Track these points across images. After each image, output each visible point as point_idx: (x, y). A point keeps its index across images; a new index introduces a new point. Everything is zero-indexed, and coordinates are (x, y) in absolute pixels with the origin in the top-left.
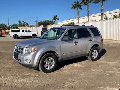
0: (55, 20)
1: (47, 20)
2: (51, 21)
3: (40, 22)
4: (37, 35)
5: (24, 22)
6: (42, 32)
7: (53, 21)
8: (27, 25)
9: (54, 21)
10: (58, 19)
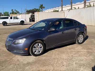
1: (35, 9)
2: (38, 9)
3: (28, 10)
4: (25, 21)
5: (16, 10)
6: (30, 18)
7: (39, 9)
8: (18, 13)
10: (44, 8)
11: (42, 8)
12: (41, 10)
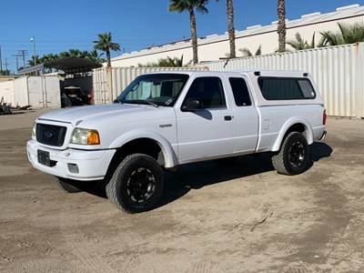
0: (104, 49)
1: (72, 51)
2: (86, 53)
7: (95, 54)
9: (99, 52)
11: (106, 49)
12: (102, 57)
